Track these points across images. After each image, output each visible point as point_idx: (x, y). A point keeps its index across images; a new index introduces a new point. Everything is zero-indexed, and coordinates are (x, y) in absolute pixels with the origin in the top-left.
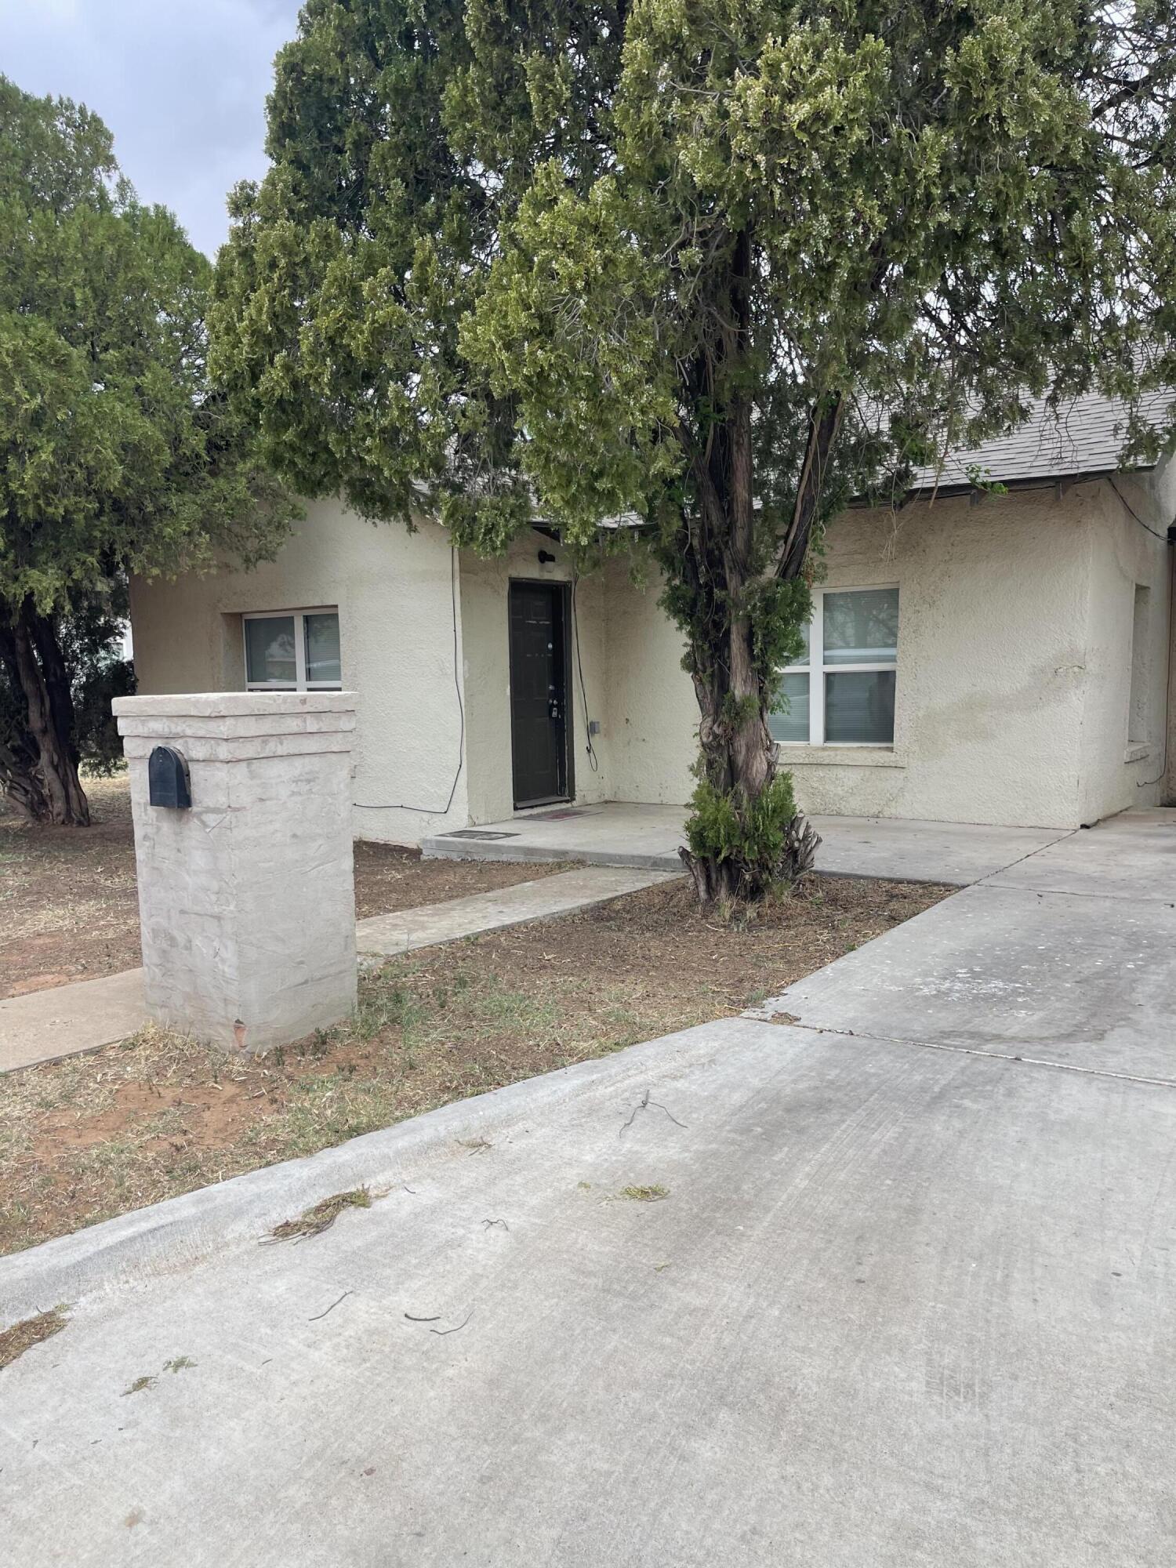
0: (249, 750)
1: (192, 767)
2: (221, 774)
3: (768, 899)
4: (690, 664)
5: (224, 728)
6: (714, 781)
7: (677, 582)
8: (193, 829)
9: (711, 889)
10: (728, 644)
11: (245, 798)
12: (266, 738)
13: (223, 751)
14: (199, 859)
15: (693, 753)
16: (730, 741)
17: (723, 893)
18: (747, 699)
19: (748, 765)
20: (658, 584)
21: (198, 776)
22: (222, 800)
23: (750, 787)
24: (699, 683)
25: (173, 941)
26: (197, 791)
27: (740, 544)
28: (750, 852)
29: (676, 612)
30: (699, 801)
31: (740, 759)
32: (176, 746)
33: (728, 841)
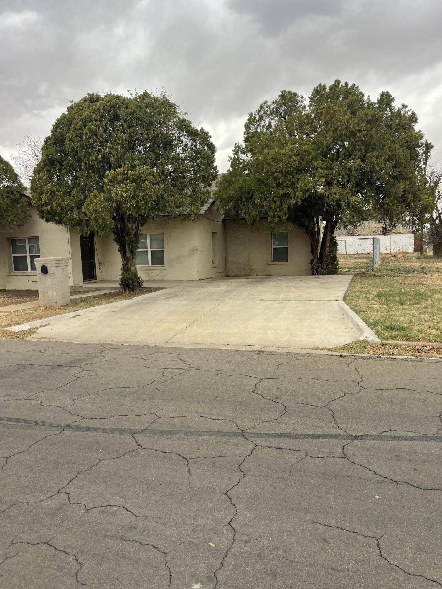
0: (56, 265)
1: (48, 268)
2: (53, 268)
3: (135, 291)
4: (119, 251)
5: (53, 262)
6: (124, 271)
7: (116, 236)
8: (48, 276)
9: (125, 290)
10: (126, 247)
11: (56, 272)
12: (58, 264)
13: (53, 265)
14: (49, 280)
15: (120, 266)
16: (127, 264)
17: (127, 291)
18: (129, 257)
19: (130, 268)
20: (113, 237)
21: (49, 269)
22: (53, 272)
23: (131, 272)
24: (121, 254)
25: (45, 292)
26: (48, 271)
27: (126, 230)
28: (131, 282)
29: (116, 242)
30: (122, 274)
31: (129, 267)
32: (45, 265)
33: (127, 280)
